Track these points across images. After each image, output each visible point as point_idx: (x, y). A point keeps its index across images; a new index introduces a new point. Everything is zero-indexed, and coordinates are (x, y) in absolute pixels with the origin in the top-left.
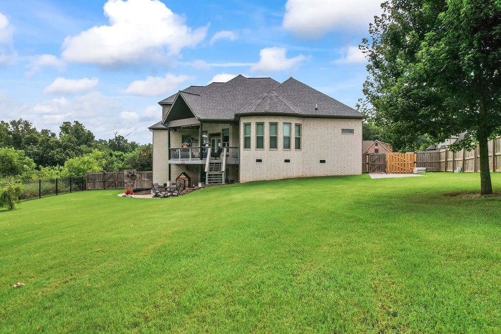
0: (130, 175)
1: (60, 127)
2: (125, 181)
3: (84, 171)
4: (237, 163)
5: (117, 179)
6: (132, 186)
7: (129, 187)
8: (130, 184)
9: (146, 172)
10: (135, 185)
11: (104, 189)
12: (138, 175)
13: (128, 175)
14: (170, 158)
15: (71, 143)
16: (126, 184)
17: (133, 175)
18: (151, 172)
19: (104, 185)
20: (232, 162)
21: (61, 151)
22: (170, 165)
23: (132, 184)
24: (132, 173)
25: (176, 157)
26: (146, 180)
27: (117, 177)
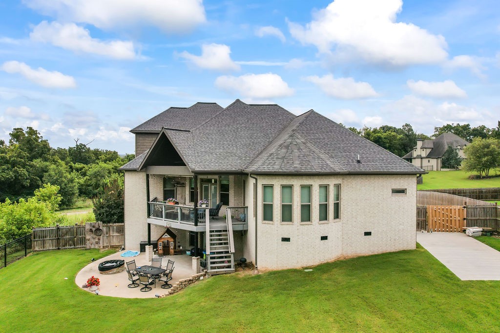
0: (94, 229)
1: (10, 134)
2: (88, 237)
3: (30, 222)
4: (245, 229)
5: (77, 234)
6: (97, 243)
7: (93, 245)
8: (94, 241)
9: (115, 224)
10: (101, 242)
11: (59, 249)
12: (105, 229)
13: (91, 229)
14: (149, 215)
15: (21, 158)
16: (88, 242)
17: (98, 229)
18: (122, 224)
19: (58, 244)
20: (239, 228)
21: (8, 168)
22: (149, 225)
23: (97, 240)
24: (97, 226)
25: (158, 215)
26: (114, 234)
27: (76, 233)
